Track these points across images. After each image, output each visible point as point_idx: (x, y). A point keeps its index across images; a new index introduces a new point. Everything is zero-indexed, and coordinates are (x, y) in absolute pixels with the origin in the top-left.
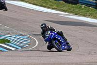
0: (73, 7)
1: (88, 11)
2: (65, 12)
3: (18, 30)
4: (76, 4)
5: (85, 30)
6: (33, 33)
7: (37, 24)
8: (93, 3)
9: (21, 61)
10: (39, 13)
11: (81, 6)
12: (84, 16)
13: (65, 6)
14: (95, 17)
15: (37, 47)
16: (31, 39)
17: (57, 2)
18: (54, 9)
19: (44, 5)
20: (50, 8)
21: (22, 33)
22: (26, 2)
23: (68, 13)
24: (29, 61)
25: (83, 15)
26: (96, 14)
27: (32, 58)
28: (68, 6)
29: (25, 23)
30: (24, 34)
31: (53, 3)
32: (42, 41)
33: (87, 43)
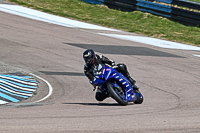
0: (125, 17)
1: (157, 26)
2: (109, 27)
3: (11, 63)
4: (130, 10)
5: (149, 64)
6: (43, 70)
7: (51, 50)
8: (167, 8)
9: (17, 127)
10: (56, 28)
11: (142, 15)
12: (148, 34)
13: (108, 14)
15: (50, 98)
16: (38, 81)
17: (92, 6)
18: (86, 20)
19: (65, 12)
20: (78, 19)
21: (20, 70)
22: (29, 6)
23: (116, 28)
24: (33, 127)
25: (146, 33)
27: (40, 121)
28: (115, 15)
29: (26, 50)
30: (25, 71)
31: (83, 8)
32: (61, 85)
33: (154, 90)
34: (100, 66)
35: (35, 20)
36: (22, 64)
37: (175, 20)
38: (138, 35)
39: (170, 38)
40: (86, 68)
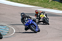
0: (42, 2)
2: (36, 6)
5: (52, 19)
7: (14, 16)
11: (48, 1)
12: (51, 8)
14: (59, 9)
16: (9, 28)
18: (27, 4)
21: (2, 24)
26: (61, 6)
28: (38, 1)
33: (54, 29)
35: (7, 5)
36: (3, 22)
40: (21, 19)
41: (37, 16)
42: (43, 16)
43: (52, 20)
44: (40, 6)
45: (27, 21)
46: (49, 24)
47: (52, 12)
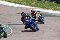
0: (39, 2)
1: (50, 5)
2: (33, 6)
6: (9, 23)
7: (11, 16)
10: (13, 8)
11: (45, 2)
12: (47, 9)
13: (32, 2)
15: (12, 34)
18: (24, 4)
19: (16, 2)
20: (21, 4)
23: (35, 7)
28: (35, 2)
29: (2, 16)
32: (16, 29)
33: (50, 29)
34: (27, 18)
35: (5, 5)
37: (57, 3)
38: (44, 9)
39: (55, 9)
40: (21, 18)
41: (33, 15)
42: (38, 15)
43: (48, 21)
44: (37, 6)
45: (27, 20)
46: (44, 23)
47: (49, 13)
